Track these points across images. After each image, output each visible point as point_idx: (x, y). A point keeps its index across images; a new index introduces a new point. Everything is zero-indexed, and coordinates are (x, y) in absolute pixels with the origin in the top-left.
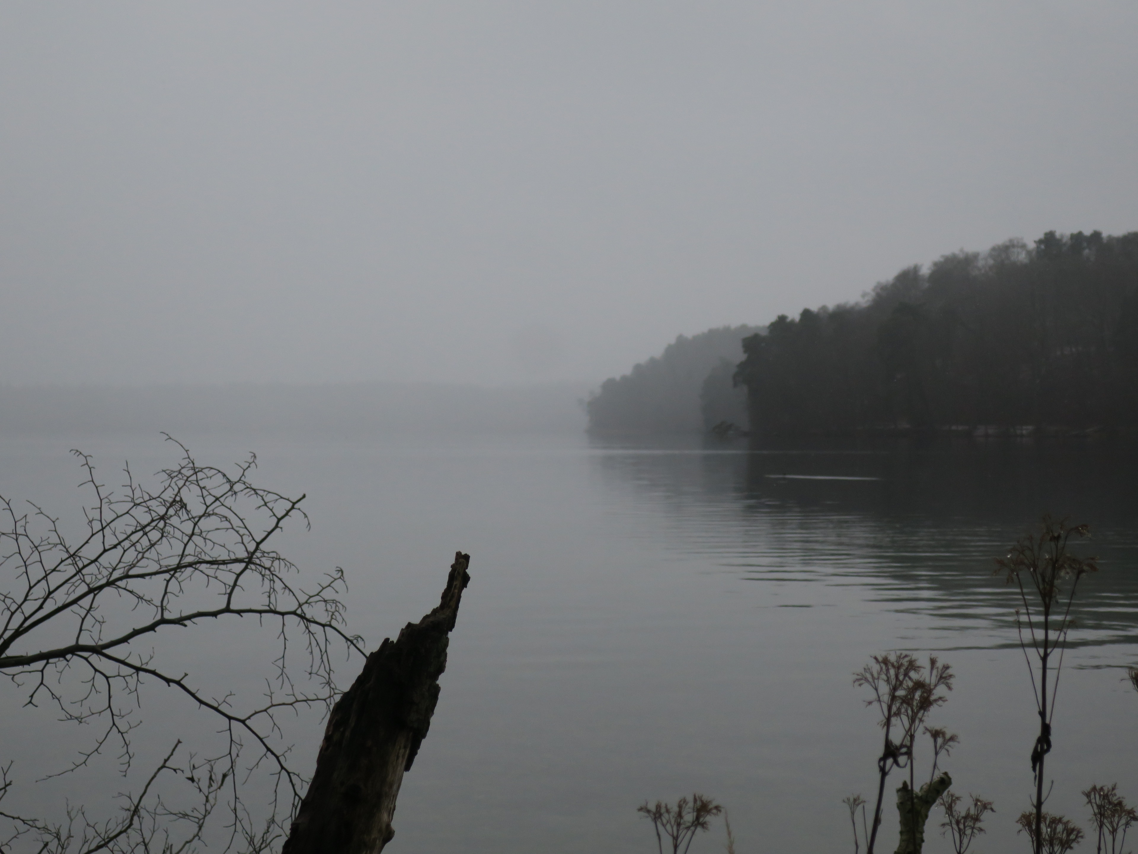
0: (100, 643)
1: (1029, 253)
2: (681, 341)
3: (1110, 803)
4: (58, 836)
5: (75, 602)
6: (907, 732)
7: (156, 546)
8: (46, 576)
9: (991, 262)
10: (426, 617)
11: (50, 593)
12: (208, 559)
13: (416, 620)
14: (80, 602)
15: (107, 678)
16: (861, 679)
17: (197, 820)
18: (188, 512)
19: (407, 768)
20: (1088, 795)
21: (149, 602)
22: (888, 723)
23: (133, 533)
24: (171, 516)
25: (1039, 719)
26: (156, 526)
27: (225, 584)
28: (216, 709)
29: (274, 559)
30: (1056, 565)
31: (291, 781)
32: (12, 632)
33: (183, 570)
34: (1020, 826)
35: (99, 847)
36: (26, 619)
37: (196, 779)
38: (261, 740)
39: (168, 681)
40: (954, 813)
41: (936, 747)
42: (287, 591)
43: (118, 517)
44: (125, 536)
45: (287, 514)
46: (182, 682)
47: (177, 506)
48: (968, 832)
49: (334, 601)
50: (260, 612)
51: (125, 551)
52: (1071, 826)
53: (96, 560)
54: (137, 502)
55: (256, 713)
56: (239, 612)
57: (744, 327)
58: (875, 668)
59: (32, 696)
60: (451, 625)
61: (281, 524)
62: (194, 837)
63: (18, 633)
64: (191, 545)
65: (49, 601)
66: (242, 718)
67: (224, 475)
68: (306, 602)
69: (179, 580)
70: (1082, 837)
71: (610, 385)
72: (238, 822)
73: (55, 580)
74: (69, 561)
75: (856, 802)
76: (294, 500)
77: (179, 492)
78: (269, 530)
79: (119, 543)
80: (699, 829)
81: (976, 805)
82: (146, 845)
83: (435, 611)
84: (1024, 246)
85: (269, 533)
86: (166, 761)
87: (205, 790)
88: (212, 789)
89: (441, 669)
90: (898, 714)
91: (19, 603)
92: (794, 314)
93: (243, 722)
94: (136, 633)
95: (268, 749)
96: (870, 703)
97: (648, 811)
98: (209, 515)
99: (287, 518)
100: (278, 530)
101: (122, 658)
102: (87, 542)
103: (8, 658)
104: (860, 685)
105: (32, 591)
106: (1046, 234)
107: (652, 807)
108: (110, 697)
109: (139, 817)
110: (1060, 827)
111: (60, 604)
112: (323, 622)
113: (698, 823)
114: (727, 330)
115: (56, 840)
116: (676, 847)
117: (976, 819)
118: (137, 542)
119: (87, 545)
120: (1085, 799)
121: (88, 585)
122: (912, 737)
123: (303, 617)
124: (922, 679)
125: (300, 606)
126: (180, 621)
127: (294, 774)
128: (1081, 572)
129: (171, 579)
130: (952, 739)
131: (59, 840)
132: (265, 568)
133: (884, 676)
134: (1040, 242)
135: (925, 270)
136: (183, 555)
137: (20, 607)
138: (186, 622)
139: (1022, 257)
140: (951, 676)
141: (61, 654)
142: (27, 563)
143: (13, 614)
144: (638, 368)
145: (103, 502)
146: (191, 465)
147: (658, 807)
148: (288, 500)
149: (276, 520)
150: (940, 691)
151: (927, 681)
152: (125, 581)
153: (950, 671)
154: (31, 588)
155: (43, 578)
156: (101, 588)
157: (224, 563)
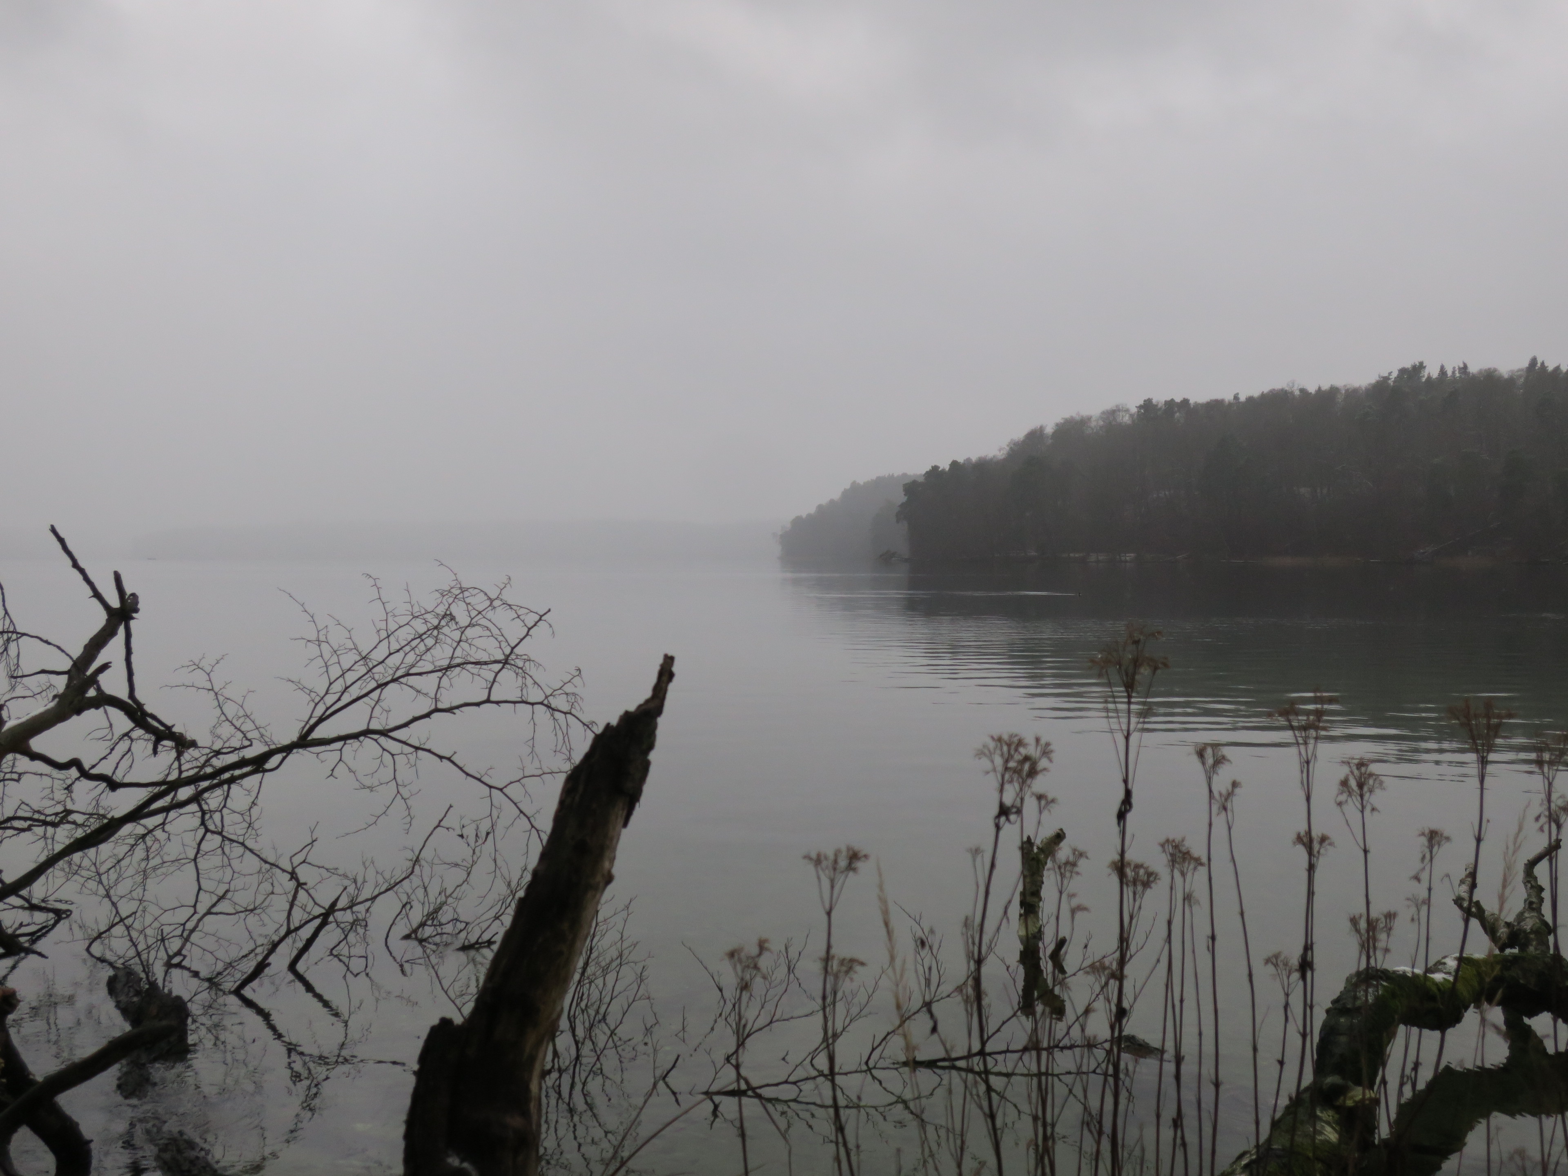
0: (388, 727)
1: (1131, 416)
2: (855, 487)
3: (1180, 851)
4: (355, 881)
5: (366, 695)
6: (1018, 795)
7: (431, 650)
8: (343, 674)
9: (1101, 423)
10: (640, 706)
11: (347, 688)
12: (472, 660)
13: (632, 708)
14: (371, 695)
15: (393, 755)
16: (980, 754)
17: (466, 869)
18: (457, 623)
19: (625, 825)
20: (1163, 846)
21: (426, 694)
22: (1001, 791)
23: (413, 640)
24: (443, 626)
25: (1122, 786)
26: (431, 634)
27: (486, 680)
28: (479, 780)
29: (525, 661)
30: (1136, 663)
31: (539, 836)
32: (317, 719)
33: (452, 669)
34: (1109, 871)
35: (387, 890)
36: (328, 709)
37: (465, 836)
38: (515, 804)
39: (441, 758)
40: (1057, 861)
41: (1040, 808)
42: (536, 686)
43: (400, 627)
44: (406, 642)
45: (535, 625)
46: (452, 759)
47: (448, 618)
48: (1068, 874)
49: (574, 694)
50: (515, 702)
51: (406, 654)
52: (1150, 870)
53: (383, 662)
54: (416, 615)
55: (511, 783)
56: (497, 703)
57: (905, 475)
58: (992, 745)
59: (333, 770)
60: (659, 711)
61: (531, 632)
62: (464, 882)
63: (321, 720)
64: (459, 650)
65: (346, 694)
66: (500, 786)
67: (486, 594)
68: (551, 695)
69: (450, 677)
70: (1159, 879)
71: (798, 522)
72: (497, 870)
73: (350, 677)
74: (361, 662)
75: (976, 852)
76: (541, 614)
77: (449, 607)
78: (522, 637)
79: (401, 649)
80: (851, 874)
81: (1074, 854)
82: (425, 888)
83: (647, 701)
84: (1127, 411)
85: (522, 640)
86: (440, 821)
87: (472, 844)
88: (477, 844)
89: (651, 747)
90: (1011, 781)
91: (322, 696)
92: (944, 465)
93: (501, 790)
94: (415, 719)
95: (521, 812)
96: (987, 773)
97: (810, 859)
98: (474, 626)
99: (535, 627)
100: (528, 637)
101: (404, 739)
102: (375, 647)
103: (313, 739)
104: (980, 759)
105: (332, 686)
106: (1145, 401)
107: (814, 855)
108: (395, 771)
109: (420, 866)
110: (1142, 872)
111: (354, 697)
112: (565, 710)
113: (850, 868)
114: (891, 477)
115: (354, 884)
116: (832, 887)
117: (1074, 865)
118: (416, 647)
119: (376, 650)
120: (1160, 849)
121: (377, 681)
122: (1022, 800)
123: (549, 707)
124: (1029, 754)
125: (547, 697)
126: (450, 710)
127: (542, 831)
128: (1156, 669)
129: (443, 676)
130: (1053, 801)
131: (356, 884)
132: (519, 668)
133: (998, 752)
134: (1140, 407)
135: (1049, 430)
136: (452, 658)
137: (322, 698)
138: (455, 711)
139: (1126, 419)
140: (1052, 751)
141: (355, 736)
142: (328, 664)
143: (316, 704)
144: (820, 507)
145: (389, 615)
146: (459, 586)
147: (819, 855)
148: (536, 613)
149: (526, 629)
150: (1043, 763)
151: (1034, 756)
152: (406, 678)
153: (1051, 747)
154: (331, 684)
155: (340, 676)
156: (386, 684)
157: (486, 663)
